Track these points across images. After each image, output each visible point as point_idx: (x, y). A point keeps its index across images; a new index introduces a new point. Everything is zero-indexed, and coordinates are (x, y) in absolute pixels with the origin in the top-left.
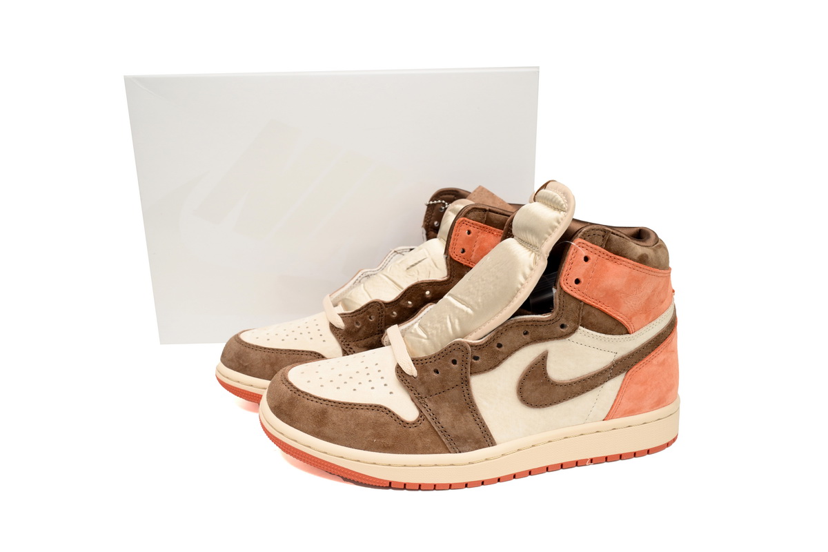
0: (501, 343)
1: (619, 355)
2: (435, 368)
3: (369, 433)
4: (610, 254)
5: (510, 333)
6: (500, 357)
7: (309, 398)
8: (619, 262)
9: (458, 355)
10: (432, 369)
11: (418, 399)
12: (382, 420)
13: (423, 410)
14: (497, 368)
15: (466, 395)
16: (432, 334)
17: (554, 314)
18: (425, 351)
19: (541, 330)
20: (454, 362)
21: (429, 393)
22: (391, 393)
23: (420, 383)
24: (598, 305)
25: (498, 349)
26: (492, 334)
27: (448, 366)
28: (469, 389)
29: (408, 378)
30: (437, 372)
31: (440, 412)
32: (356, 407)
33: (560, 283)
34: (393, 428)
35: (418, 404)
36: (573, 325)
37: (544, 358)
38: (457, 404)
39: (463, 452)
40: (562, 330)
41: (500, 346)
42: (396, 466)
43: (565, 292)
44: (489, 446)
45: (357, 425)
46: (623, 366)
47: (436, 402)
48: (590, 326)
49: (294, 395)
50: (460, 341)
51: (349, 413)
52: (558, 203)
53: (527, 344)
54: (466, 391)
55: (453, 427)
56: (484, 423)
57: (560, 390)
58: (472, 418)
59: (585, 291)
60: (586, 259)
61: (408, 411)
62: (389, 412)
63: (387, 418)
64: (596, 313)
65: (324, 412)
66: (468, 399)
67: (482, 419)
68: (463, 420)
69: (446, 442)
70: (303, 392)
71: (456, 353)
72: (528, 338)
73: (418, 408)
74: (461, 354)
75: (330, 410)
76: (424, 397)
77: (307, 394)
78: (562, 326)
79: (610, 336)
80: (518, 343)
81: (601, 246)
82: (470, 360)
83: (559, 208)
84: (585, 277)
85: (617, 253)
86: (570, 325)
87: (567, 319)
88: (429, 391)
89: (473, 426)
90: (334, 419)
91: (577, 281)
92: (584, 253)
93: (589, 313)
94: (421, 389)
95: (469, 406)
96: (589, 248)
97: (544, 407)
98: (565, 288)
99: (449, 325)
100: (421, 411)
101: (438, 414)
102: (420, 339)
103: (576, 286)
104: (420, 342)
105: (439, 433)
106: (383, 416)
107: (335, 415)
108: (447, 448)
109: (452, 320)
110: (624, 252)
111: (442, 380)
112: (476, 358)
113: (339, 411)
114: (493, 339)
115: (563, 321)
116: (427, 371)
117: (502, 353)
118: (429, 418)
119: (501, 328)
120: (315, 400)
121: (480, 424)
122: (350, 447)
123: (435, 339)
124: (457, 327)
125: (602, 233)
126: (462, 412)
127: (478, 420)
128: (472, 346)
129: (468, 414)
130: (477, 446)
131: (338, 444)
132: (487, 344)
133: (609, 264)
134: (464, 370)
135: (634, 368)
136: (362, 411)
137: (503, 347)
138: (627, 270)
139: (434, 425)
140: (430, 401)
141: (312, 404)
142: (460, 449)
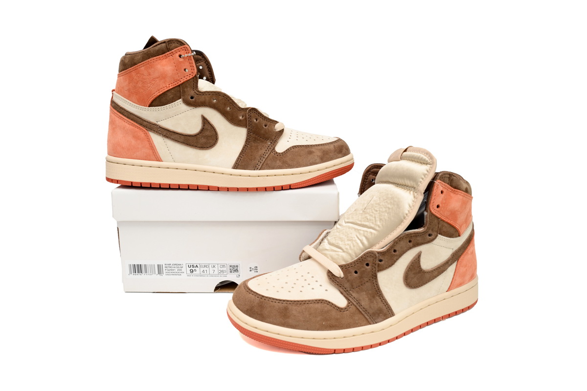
0: (396, 249)
1: (454, 250)
2: (355, 270)
3: (319, 319)
4: (452, 188)
5: (402, 242)
6: (395, 259)
7: (273, 300)
8: (457, 193)
9: (370, 260)
10: (354, 271)
11: (345, 292)
12: (326, 309)
13: (350, 299)
14: (393, 266)
15: (375, 285)
16: (347, 249)
17: (426, 228)
18: (344, 260)
19: (419, 238)
20: (367, 265)
21: (352, 287)
22: (326, 290)
23: (346, 281)
24: (446, 220)
25: (394, 253)
26: (391, 244)
27: (364, 267)
28: (377, 281)
29: (337, 279)
30: (356, 272)
31: (361, 299)
32: (307, 302)
33: (429, 208)
34: (334, 313)
35: (346, 295)
36: (435, 233)
37: (419, 256)
38: (370, 292)
39: (378, 322)
40: (430, 237)
41: (395, 251)
42: (339, 338)
43: (432, 214)
44: (391, 317)
45: (310, 314)
46: (456, 256)
47: (357, 292)
48: (443, 234)
49: (262, 300)
50: (371, 251)
51: (303, 307)
52: (425, 160)
53: (411, 248)
54: (375, 283)
55: (370, 307)
56: (387, 302)
57: (427, 276)
58: (380, 300)
59: (441, 212)
60: (442, 192)
61: (340, 301)
62: (329, 303)
63: (328, 307)
64: (446, 225)
65: (286, 309)
66: (376, 288)
67: (386, 300)
68: (375, 302)
69: (368, 317)
70: (267, 297)
71: (369, 259)
72: (411, 244)
73: (346, 298)
74: (372, 259)
75: (290, 307)
76: (349, 289)
77: (270, 298)
78: (430, 235)
79: (452, 239)
80: (406, 248)
81: (448, 184)
82: (377, 262)
83: (425, 162)
84: (442, 204)
85: (455, 188)
86: (434, 234)
87: (432, 230)
88: (352, 286)
89: (381, 305)
90: (294, 312)
91: (438, 206)
92: (441, 188)
93: (443, 226)
94: (347, 285)
95: (377, 292)
96: (443, 186)
97: (418, 287)
98: (432, 211)
99: (359, 242)
100: (348, 300)
101: (360, 300)
102: (337, 253)
103: (438, 209)
104: (338, 255)
105: (363, 312)
106: (326, 306)
107: (294, 310)
108: (368, 322)
109: (360, 238)
110: (459, 187)
111: (361, 277)
112: (381, 261)
113: (296, 307)
114: (391, 247)
115: (430, 232)
116: (350, 272)
117: (397, 255)
118: (355, 303)
119: (396, 240)
120: (277, 301)
121: (385, 303)
122: (308, 330)
123: (350, 251)
124: (366, 242)
125: (448, 176)
126: (374, 297)
127: (383, 301)
128: (378, 253)
129: (377, 298)
130: (385, 318)
131: (299, 329)
132: (388, 251)
133: (452, 194)
134: (374, 270)
135: (461, 258)
136: (311, 305)
137: (397, 252)
138: (461, 197)
139: (358, 308)
140: (353, 292)
141: (277, 304)
142: (376, 321)
